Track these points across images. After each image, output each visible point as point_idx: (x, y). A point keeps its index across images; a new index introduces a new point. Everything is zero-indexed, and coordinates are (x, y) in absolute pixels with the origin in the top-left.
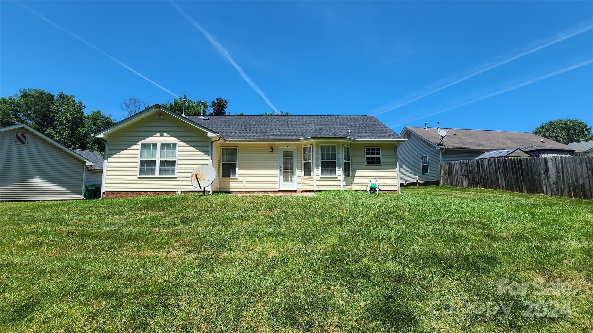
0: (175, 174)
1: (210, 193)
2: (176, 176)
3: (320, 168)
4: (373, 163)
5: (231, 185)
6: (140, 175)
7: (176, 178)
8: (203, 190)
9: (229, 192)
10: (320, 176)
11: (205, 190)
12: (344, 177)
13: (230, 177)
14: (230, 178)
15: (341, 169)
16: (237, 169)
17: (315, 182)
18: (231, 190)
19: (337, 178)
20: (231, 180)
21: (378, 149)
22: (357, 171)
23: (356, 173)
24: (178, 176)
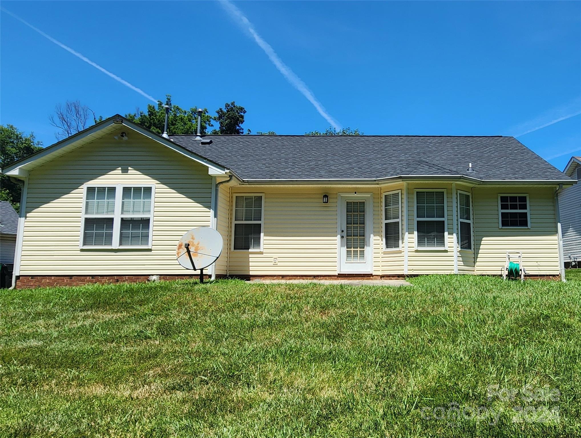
0: (148, 244)
1: (213, 278)
2: (150, 248)
3: (416, 233)
4: (514, 224)
5: (251, 264)
6: (84, 244)
7: (150, 250)
8: (200, 273)
9: (248, 277)
10: (416, 248)
11: (204, 273)
12: (459, 249)
13: (248, 249)
14: (250, 250)
15: (455, 235)
16: (262, 235)
17: (406, 258)
18: (251, 273)
19: (446, 251)
20: (250, 256)
21: (524, 199)
22: (484, 239)
23: (482, 242)
24: (153, 248)
